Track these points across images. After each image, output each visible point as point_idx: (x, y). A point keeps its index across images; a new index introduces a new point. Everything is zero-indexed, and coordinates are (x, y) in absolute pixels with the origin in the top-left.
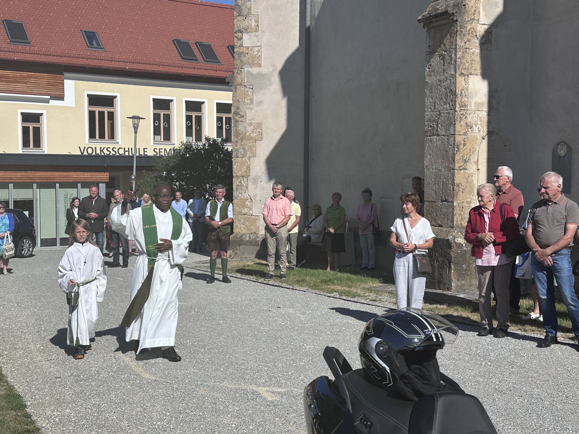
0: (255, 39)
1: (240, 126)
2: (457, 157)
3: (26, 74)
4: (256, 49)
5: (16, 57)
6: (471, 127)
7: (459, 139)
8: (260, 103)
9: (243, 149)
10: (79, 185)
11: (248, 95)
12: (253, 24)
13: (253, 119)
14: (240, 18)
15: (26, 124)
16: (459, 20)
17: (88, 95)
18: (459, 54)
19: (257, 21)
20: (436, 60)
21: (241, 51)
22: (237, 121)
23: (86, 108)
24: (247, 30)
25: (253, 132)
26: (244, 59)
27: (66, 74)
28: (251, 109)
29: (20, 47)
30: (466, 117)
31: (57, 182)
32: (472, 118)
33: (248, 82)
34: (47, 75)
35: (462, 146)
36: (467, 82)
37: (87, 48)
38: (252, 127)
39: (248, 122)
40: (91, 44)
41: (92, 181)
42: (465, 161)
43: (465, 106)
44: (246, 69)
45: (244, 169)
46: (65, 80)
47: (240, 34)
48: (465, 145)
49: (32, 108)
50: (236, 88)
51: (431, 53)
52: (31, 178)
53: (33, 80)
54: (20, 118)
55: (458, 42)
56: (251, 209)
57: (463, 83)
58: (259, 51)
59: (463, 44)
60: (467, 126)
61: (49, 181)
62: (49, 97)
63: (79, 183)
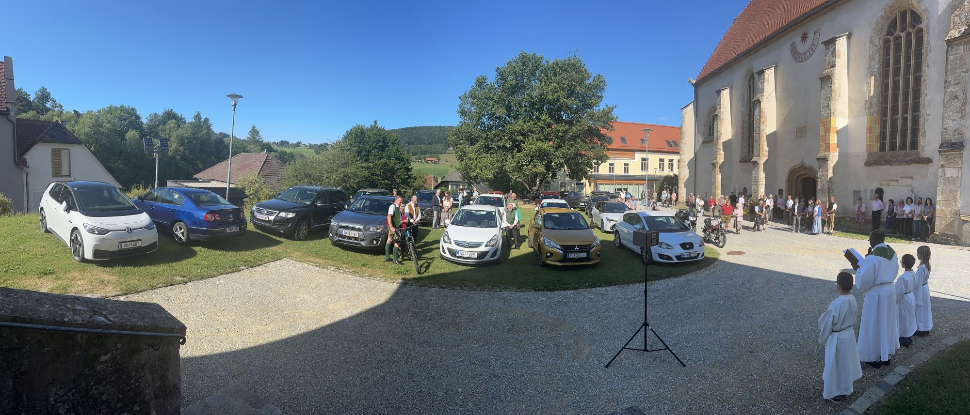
0: (684, 156)
2: (716, 189)
4: (685, 159)
8: (685, 171)
9: (681, 181)
10: (639, 185)
11: (683, 169)
12: (684, 153)
14: (681, 152)
16: (717, 165)
17: (641, 158)
21: (681, 159)
22: (680, 175)
23: (640, 162)
26: (682, 162)
27: (635, 152)
28: (683, 172)
31: (634, 184)
33: (682, 166)
37: (642, 144)
38: (683, 177)
39: (682, 175)
40: (643, 142)
41: (642, 184)
42: (718, 190)
44: (682, 164)
45: (681, 186)
46: (635, 154)
47: (681, 155)
50: (680, 167)
51: (713, 170)
57: (717, 176)
60: (718, 182)
61: (632, 183)
62: (631, 159)
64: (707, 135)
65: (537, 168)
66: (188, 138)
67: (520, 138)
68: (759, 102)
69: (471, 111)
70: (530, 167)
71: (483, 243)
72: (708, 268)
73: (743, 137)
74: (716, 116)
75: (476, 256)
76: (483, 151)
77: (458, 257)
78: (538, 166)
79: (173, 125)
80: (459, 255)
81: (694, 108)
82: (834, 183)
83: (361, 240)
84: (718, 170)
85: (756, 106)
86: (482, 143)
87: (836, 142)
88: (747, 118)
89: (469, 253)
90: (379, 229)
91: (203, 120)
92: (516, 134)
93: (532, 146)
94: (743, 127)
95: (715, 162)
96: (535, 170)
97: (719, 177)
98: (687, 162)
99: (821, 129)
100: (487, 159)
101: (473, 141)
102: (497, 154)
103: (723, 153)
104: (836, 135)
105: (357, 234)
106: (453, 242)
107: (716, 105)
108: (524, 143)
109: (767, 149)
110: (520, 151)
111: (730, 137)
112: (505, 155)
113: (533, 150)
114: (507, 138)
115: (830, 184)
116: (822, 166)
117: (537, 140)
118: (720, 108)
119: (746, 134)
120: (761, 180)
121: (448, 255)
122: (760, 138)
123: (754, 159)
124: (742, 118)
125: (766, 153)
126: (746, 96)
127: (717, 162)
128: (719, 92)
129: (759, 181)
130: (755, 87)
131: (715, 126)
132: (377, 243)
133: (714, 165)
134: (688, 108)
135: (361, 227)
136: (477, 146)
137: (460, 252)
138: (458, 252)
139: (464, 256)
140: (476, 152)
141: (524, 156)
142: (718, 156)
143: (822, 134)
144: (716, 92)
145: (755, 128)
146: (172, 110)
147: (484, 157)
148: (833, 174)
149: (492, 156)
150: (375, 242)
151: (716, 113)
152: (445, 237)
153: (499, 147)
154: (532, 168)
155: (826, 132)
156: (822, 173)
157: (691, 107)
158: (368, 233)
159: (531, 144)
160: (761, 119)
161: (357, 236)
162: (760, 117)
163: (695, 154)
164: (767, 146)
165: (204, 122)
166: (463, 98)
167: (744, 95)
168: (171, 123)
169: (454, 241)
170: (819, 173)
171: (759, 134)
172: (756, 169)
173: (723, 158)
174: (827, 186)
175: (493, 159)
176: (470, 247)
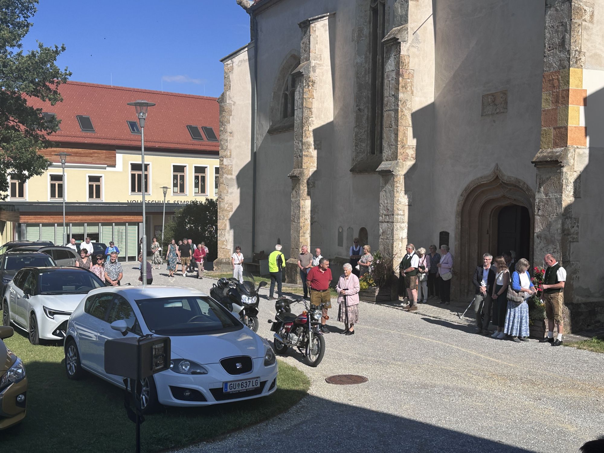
0: (229, 161)
1: (221, 204)
2: (301, 232)
3: (92, 151)
4: (230, 166)
5: (87, 141)
6: (307, 220)
7: (301, 224)
8: (231, 193)
9: (223, 216)
10: (127, 224)
11: (226, 189)
12: (229, 154)
13: (228, 201)
14: (222, 151)
15: (91, 183)
16: (301, 179)
17: (131, 164)
18: (301, 192)
19: (230, 152)
20: (294, 192)
21: (223, 167)
22: (220, 202)
23: (129, 172)
24: (225, 157)
25: (228, 207)
26: (224, 171)
27: (117, 151)
28: (227, 196)
29: (89, 134)
30: (304, 216)
31: (114, 222)
32: (307, 216)
33: (226, 182)
34: (105, 151)
35: (303, 227)
36: (305, 203)
37: (131, 133)
38: (227, 205)
39: (226, 202)
40: (134, 130)
41: (135, 221)
42: (304, 233)
43: (304, 211)
44: (225, 176)
45: (223, 225)
46: (117, 154)
47: (222, 159)
48: (304, 227)
49: (95, 173)
50: (220, 185)
51: (293, 189)
52: (98, 220)
53: (96, 155)
54: (87, 179)
55: (301, 187)
56: (226, 246)
57: (303, 203)
58: (231, 167)
59: (303, 188)
60: (305, 219)
61: (109, 222)
62: (106, 166)
63: (127, 222)
64: (279, 115)
68: (396, 43)
72: (286, 415)
73: (358, 119)
74: (300, 74)
81: (250, 59)
82: (577, 220)
84: (304, 188)
85: (389, 51)
87: (582, 123)
88: (368, 79)
94: (358, 98)
95: (296, 172)
97: (307, 204)
98: (235, 173)
99: (544, 96)
103: (314, 153)
104: (582, 108)
107: (299, 52)
109: (412, 142)
111: (331, 119)
115: (568, 221)
116: (548, 179)
118: (308, 59)
119: (367, 113)
120: (401, 212)
122: (397, 120)
123: (383, 166)
124: (358, 77)
125: (412, 152)
126: (367, 31)
127: (302, 173)
128: (305, 26)
129: (395, 213)
130: (386, 12)
131: (297, 97)
133: (296, 179)
134: (236, 59)
142: (305, 160)
143: (546, 106)
144: (300, 25)
145: (386, 99)
148: (575, 197)
151: (301, 68)
155: (557, 102)
156: (546, 195)
157: (244, 55)
160: (400, 79)
162: (398, 74)
163: (254, 155)
164: (414, 137)
167: (360, 30)
170: (540, 196)
171: (396, 111)
172: (388, 187)
173: (316, 165)
174: (559, 226)
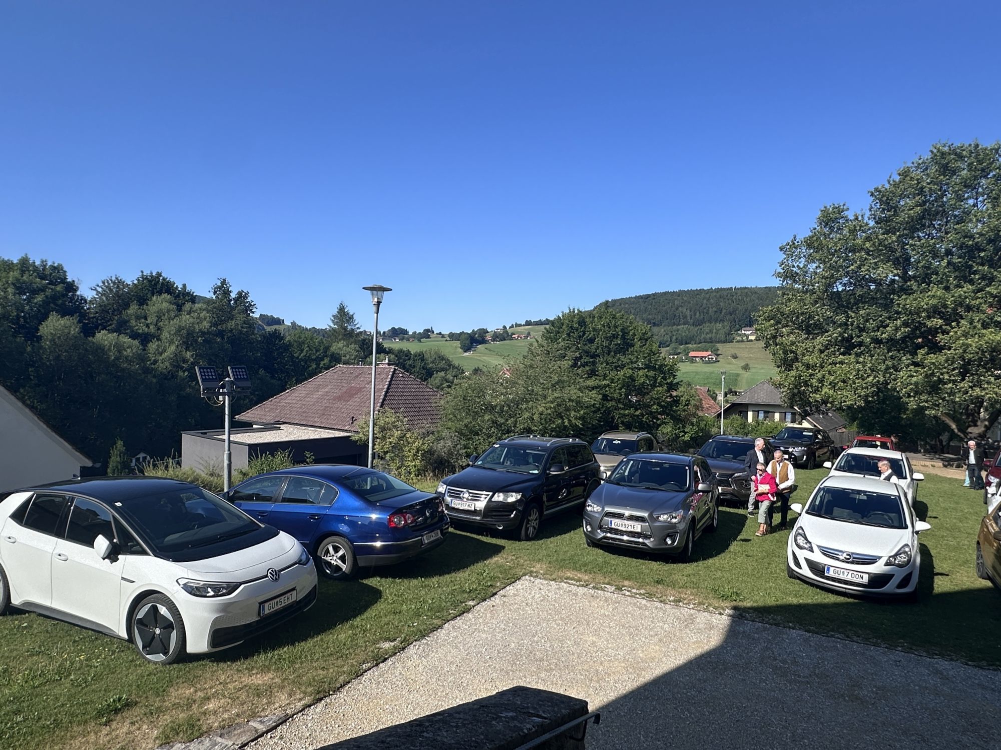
65: (984, 389)
66: (203, 333)
67: (938, 322)
69: (806, 272)
70: (965, 385)
71: (880, 558)
75: (865, 579)
76: (839, 349)
77: (828, 578)
78: (989, 383)
79: (165, 305)
80: (831, 573)
83: (646, 537)
86: (835, 333)
89: (851, 572)
90: (675, 518)
91: (233, 295)
92: (923, 315)
93: (969, 341)
96: (977, 391)
100: (848, 366)
101: (811, 328)
102: (872, 356)
105: (639, 527)
106: (815, 548)
108: (945, 332)
110: (936, 348)
112: (892, 357)
113: (973, 349)
114: (899, 322)
117: (985, 326)
121: (806, 571)
132: (673, 542)
135: (646, 515)
136: (821, 340)
137: (832, 569)
138: (828, 569)
139: (841, 577)
140: (822, 352)
141: (947, 361)
146: (159, 274)
147: (842, 363)
149: (861, 360)
150: (669, 541)
152: (799, 537)
153: (877, 341)
154: (971, 387)
158: (657, 524)
159: (966, 335)
161: (639, 530)
165: (236, 300)
166: (790, 249)
168: (161, 303)
169: (819, 546)
175: (864, 366)
176: (852, 563)
